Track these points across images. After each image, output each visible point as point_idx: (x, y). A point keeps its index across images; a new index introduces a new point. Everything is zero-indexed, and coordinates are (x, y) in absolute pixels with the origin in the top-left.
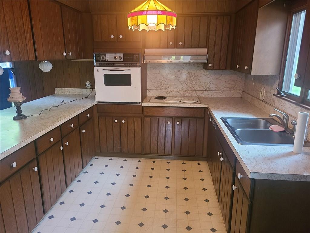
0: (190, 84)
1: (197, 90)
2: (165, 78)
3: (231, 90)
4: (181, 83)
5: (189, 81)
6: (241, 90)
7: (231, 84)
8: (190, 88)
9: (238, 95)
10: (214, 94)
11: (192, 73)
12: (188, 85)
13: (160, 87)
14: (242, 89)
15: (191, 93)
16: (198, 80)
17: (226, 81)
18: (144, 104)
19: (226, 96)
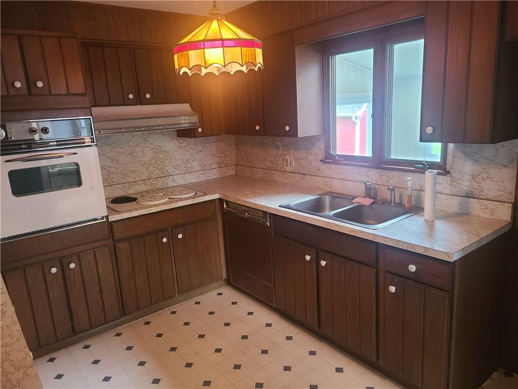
0: (161, 167)
1: (173, 174)
2: (115, 161)
3: (221, 166)
4: (146, 166)
5: (158, 162)
6: (233, 164)
7: (220, 157)
8: (163, 172)
9: (232, 172)
10: (200, 176)
11: (160, 147)
12: (158, 168)
13: (107, 180)
14: (235, 163)
15: (166, 181)
16: (172, 158)
17: (213, 153)
18: (111, 219)
19: (216, 176)
